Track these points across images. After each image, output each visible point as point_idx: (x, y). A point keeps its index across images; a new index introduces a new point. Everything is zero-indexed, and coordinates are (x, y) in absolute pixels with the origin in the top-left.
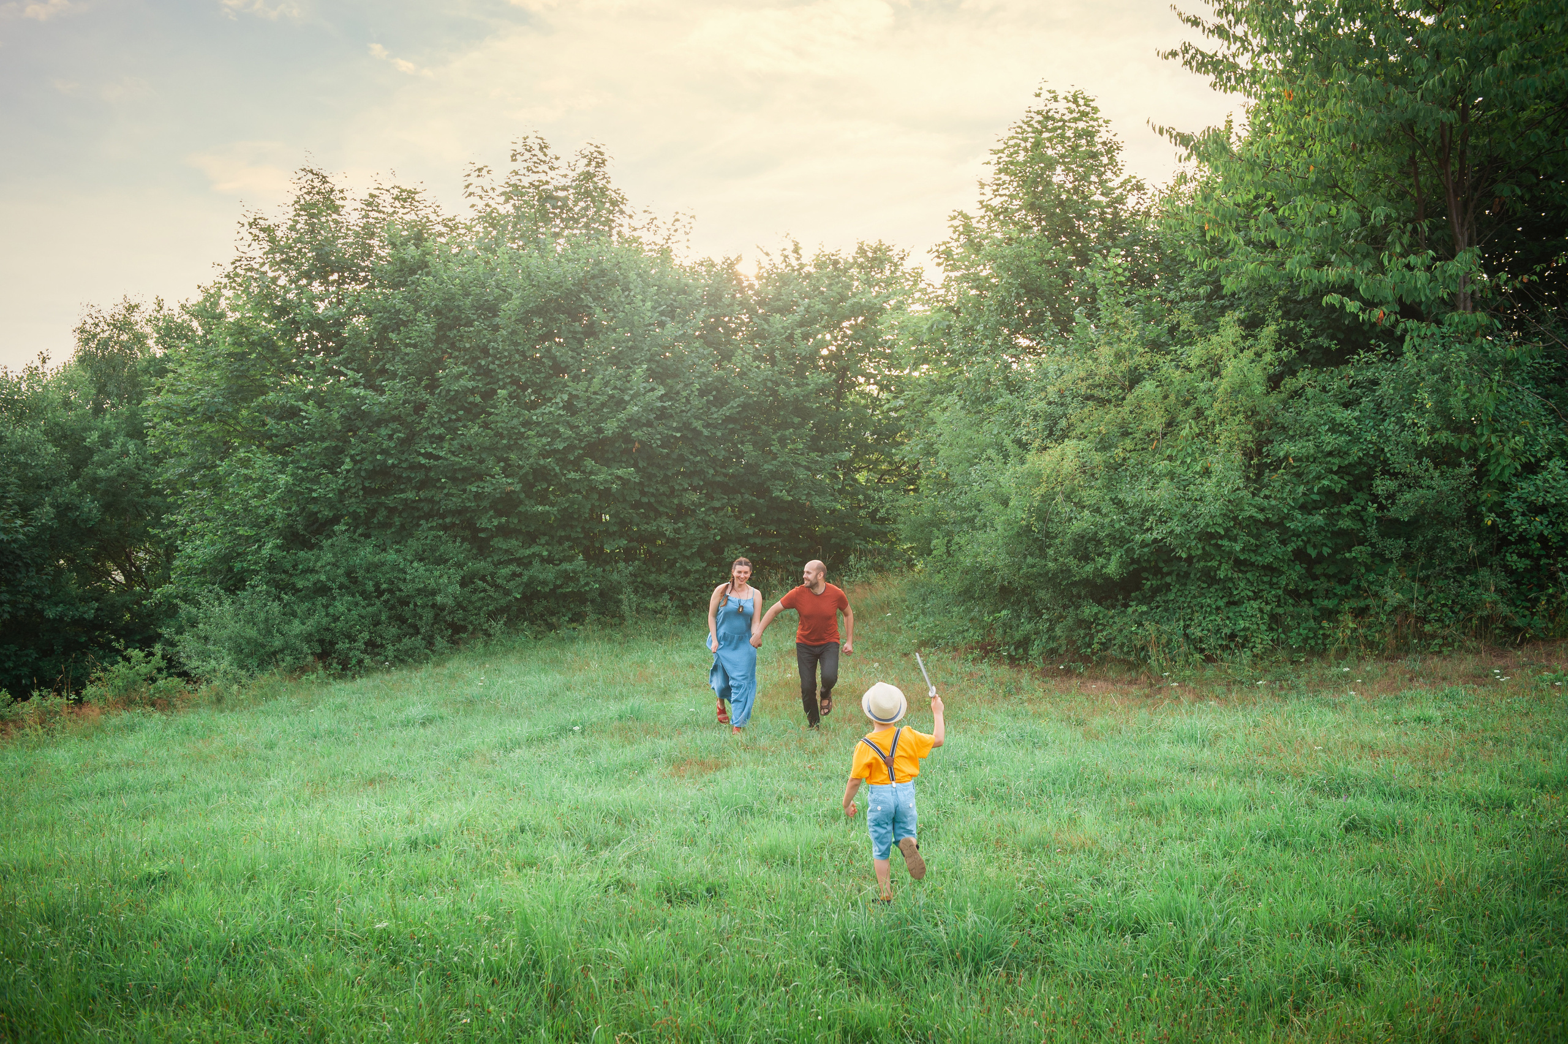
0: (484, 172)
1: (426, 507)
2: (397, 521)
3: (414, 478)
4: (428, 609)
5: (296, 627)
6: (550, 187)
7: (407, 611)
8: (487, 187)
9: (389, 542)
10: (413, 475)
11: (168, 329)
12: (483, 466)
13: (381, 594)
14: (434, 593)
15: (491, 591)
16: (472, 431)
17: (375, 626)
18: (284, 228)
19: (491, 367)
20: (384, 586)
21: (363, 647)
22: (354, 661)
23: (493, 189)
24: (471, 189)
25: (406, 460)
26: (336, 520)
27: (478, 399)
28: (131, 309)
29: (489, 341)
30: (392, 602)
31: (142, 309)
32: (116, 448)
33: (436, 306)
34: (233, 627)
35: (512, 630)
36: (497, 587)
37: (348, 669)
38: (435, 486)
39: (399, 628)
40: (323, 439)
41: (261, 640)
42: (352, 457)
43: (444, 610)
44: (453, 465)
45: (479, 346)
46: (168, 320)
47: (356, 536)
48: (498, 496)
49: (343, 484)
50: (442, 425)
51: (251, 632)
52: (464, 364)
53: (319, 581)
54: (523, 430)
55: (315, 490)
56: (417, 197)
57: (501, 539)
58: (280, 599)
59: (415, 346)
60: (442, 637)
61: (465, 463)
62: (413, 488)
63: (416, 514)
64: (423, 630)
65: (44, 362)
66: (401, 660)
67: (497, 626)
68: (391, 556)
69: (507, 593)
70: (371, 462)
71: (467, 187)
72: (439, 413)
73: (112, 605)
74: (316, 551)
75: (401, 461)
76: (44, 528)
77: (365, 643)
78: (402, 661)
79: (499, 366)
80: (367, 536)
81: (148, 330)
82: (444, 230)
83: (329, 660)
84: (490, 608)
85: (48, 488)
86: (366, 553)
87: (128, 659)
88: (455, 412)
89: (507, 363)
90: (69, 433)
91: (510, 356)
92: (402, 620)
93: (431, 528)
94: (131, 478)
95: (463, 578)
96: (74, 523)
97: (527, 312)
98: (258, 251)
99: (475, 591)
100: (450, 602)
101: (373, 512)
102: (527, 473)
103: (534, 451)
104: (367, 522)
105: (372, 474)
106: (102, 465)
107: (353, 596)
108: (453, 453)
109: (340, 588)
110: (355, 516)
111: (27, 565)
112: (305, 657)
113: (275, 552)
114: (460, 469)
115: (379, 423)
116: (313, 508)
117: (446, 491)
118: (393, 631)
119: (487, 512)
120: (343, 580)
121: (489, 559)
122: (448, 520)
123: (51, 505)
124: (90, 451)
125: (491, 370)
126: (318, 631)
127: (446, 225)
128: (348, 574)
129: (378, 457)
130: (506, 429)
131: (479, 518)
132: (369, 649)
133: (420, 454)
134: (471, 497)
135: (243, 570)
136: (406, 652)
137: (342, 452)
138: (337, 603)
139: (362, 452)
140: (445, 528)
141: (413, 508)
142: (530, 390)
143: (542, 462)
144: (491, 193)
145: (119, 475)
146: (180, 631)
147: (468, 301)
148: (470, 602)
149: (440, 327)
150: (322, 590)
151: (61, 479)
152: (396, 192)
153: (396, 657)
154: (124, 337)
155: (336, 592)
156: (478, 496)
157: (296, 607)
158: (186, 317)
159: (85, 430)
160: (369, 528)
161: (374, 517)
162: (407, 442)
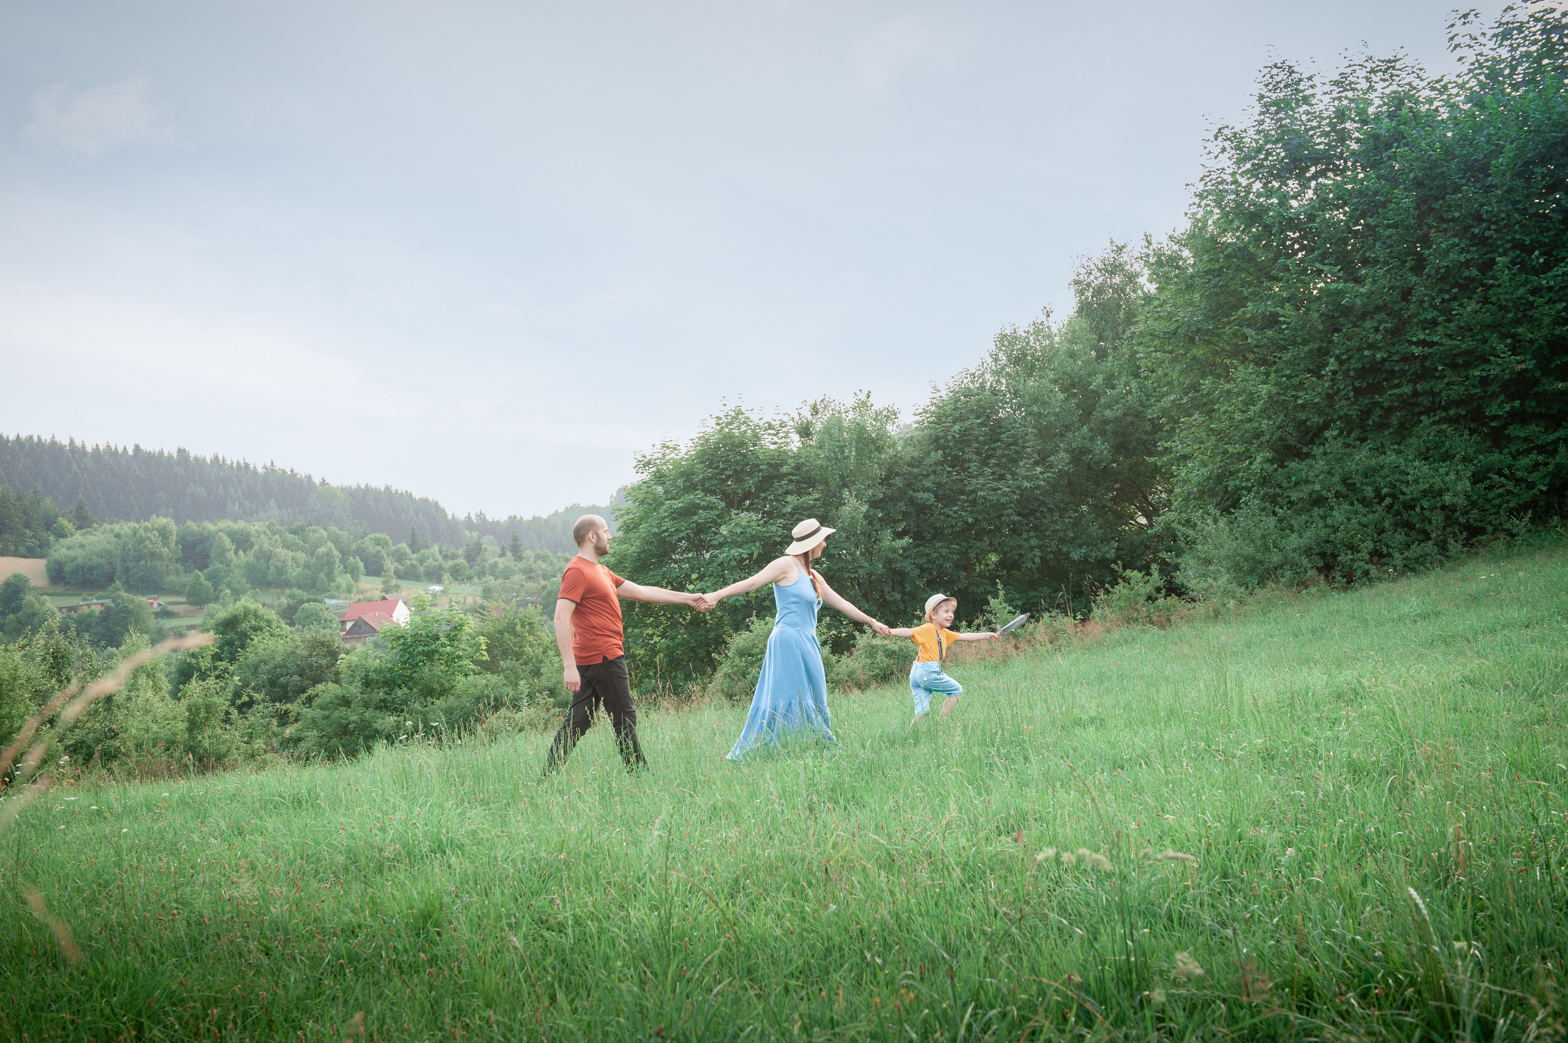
0: (1471, 17)
1: (1426, 401)
2: (1395, 420)
3: (1408, 371)
4: (1438, 511)
5: (1294, 541)
6: (1557, 15)
7: (1414, 516)
8: (1476, 33)
9: (1387, 443)
10: (1407, 367)
11: (1159, 263)
12: (1487, 347)
13: (1382, 499)
14: (1440, 493)
15: (1510, 485)
16: (1469, 309)
17: (1379, 534)
18: (1252, 132)
19: (1487, 234)
20: (1385, 491)
21: (1367, 557)
22: (1359, 573)
23: (1484, 34)
24: (1456, 41)
25: (1398, 352)
26: (1326, 426)
27: (1474, 272)
28: (1120, 249)
29: (1482, 205)
30: (1396, 507)
31: (1129, 248)
32: (1120, 388)
33: (1415, 178)
34: (1229, 545)
35: (1541, 528)
36: (1518, 481)
37: (1352, 581)
38: (1434, 376)
39: (1407, 535)
40: (1305, 342)
41: (1259, 556)
42: (1338, 357)
43: (1456, 511)
44: (1451, 350)
45: (1470, 214)
46: (1159, 254)
47: (1350, 441)
48: (1507, 377)
49: (1331, 387)
50: (1435, 308)
51: (1249, 550)
52: (1454, 236)
53: (1313, 491)
54: (1532, 299)
55: (1299, 397)
56: (1398, 65)
57: (1518, 427)
58: (1274, 513)
59: (1395, 226)
60: (1456, 541)
61: (1464, 346)
62: (1409, 382)
63: (1416, 410)
64: (1433, 535)
65: (1048, 316)
66: (1412, 567)
67: (1520, 525)
68: (1391, 458)
69: (1531, 486)
70: (1359, 360)
71: (1452, 39)
72: (1430, 295)
73: (1132, 544)
74: (1309, 461)
75: (1391, 354)
76: (1062, 474)
77: (1370, 553)
78: (1413, 570)
79: (1496, 231)
80: (1363, 440)
81: (1137, 267)
82: (1433, 94)
83: (1333, 574)
84: (1511, 505)
85: (1062, 435)
86: (1362, 457)
87: (1127, 581)
88: (1448, 291)
89: (1505, 226)
90: (1076, 380)
91: (1509, 216)
92: (1409, 526)
93: (1434, 423)
94: (1137, 416)
95: (1474, 474)
96: (1089, 468)
97: (1526, 164)
98: (1226, 162)
99: (1490, 488)
100: (1461, 501)
101: (1366, 413)
102: (1541, 347)
103: (1547, 320)
104: (1363, 426)
105: (1362, 373)
106: (1109, 406)
107: (1352, 504)
108: (1450, 337)
109: (1337, 497)
110: (1346, 419)
111: (1050, 510)
112: (1306, 571)
113: (1266, 466)
114: (1459, 354)
115: (1363, 317)
116: (1302, 416)
117: (1446, 380)
118: (1400, 537)
119: (1497, 397)
120: (1340, 488)
121: (1506, 451)
122: (1452, 412)
123: (1066, 451)
124: (1096, 394)
125: (1488, 238)
126: (1318, 544)
127: (1433, 89)
128: (1344, 481)
129: (1366, 353)
130: (1511, 300)
131: (1488, 405)
132: (1375, 559)
133: (1411, 343)
134: (1476, 383)
135: (1238, 489)
136: (1416, 560)
137: (1327, 353)
138: (1334, 513)
139: (1348, 351)
140: (1450, 421)
141: (1413, 404)
142: (1537, 253)
143: (1557, 332)
144: (1481, 39)
145: (1125, 415)
146: (1180, 553)
147: (1453, 165)
148: (1486, 500)
149: (1422, 201)
150: (1318, 501)
151: (1072, 424)
152: (1369, 65)
153: (1405, 566)
154: (1117, 280)
155: (1333, 501)
156: (1484, 381)
157: (1293, 522)
158: (1175, 247)
159: (1090, 375)
160: (1365, 431)
161: (1368, 419)
162: (1396, 332)
